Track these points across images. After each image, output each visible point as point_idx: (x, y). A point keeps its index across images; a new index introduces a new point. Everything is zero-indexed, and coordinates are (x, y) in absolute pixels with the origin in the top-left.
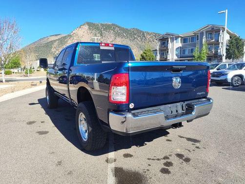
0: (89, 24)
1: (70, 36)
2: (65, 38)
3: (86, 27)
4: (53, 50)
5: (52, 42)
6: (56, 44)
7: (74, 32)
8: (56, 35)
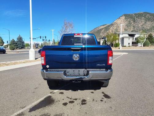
0: (126, 15)
1: (112, 25)
2: (109, 26)
3: (123, 18)
4: (101, 34)
5: (101, 30)
6: (103, 30)
7: (115, 22)
8: (104, 25)
